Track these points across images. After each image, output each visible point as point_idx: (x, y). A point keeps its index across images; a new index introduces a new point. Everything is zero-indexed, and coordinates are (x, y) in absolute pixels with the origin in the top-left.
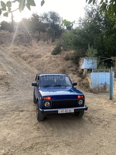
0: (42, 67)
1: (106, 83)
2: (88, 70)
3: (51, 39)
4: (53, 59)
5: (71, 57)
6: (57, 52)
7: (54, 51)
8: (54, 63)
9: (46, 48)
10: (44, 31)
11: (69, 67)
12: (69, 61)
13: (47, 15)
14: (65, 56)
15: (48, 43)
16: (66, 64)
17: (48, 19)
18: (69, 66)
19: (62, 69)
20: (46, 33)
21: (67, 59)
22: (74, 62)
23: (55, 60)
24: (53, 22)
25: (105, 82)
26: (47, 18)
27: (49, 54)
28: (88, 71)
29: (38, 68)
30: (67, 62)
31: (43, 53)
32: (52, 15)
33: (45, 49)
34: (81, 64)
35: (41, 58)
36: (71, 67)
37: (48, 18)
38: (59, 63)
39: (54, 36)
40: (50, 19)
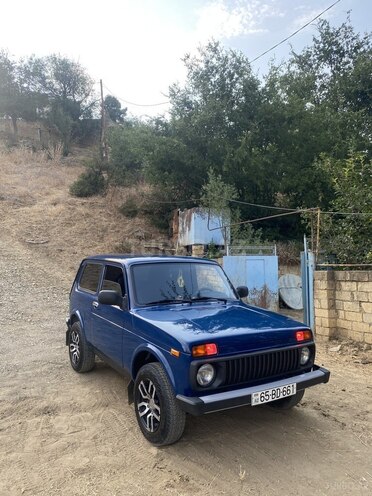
0: (42, 238)
1: (265, 287)
2: (207, 248)
3: (60, 146)
4: (81, 209)
5: (143, 205)
6: (89, 187)
7: (80, 183)
8: (85, 224)
9: (47, 174)
10: (30, 117)
11: (140, 238)
12: (137, 219)
13: (42, 67)
14: (120, 203)
15: (49, 158)
16: (128, 227)
17: (44, 78)
18: (139, 234)
19: (117, 244)
20: (38, 125)
21: (130, 212)
22: (154, 223)
23: (88, 215)
24: (64, 92)
25: (262, 285)
26: (41, 75)
27: (62, 194)
28: (205, 251)
29: (28, 240)
30: (129, 221)
31: (37, 188)
32: (58, 69)
33: (43, 178)
34: (180, 228)
35: (35, 207)
36: (147, 238)
37: (46, 75)
38: (105, 224)
39: (68, 137)
40: (54, 81)
